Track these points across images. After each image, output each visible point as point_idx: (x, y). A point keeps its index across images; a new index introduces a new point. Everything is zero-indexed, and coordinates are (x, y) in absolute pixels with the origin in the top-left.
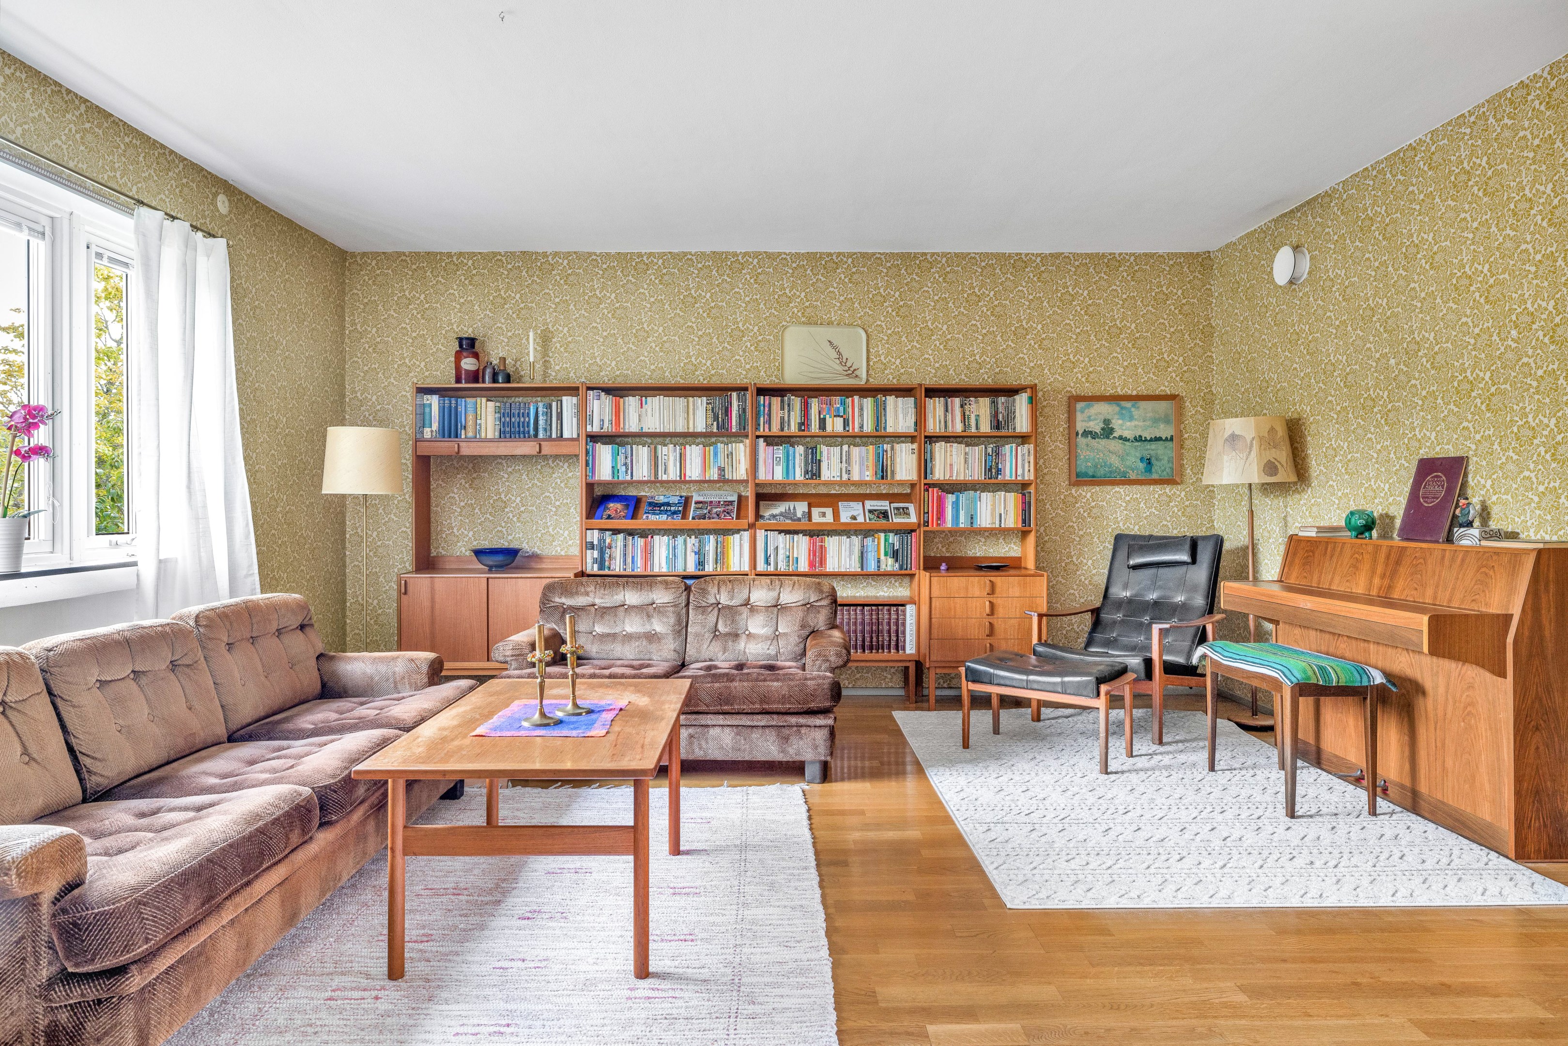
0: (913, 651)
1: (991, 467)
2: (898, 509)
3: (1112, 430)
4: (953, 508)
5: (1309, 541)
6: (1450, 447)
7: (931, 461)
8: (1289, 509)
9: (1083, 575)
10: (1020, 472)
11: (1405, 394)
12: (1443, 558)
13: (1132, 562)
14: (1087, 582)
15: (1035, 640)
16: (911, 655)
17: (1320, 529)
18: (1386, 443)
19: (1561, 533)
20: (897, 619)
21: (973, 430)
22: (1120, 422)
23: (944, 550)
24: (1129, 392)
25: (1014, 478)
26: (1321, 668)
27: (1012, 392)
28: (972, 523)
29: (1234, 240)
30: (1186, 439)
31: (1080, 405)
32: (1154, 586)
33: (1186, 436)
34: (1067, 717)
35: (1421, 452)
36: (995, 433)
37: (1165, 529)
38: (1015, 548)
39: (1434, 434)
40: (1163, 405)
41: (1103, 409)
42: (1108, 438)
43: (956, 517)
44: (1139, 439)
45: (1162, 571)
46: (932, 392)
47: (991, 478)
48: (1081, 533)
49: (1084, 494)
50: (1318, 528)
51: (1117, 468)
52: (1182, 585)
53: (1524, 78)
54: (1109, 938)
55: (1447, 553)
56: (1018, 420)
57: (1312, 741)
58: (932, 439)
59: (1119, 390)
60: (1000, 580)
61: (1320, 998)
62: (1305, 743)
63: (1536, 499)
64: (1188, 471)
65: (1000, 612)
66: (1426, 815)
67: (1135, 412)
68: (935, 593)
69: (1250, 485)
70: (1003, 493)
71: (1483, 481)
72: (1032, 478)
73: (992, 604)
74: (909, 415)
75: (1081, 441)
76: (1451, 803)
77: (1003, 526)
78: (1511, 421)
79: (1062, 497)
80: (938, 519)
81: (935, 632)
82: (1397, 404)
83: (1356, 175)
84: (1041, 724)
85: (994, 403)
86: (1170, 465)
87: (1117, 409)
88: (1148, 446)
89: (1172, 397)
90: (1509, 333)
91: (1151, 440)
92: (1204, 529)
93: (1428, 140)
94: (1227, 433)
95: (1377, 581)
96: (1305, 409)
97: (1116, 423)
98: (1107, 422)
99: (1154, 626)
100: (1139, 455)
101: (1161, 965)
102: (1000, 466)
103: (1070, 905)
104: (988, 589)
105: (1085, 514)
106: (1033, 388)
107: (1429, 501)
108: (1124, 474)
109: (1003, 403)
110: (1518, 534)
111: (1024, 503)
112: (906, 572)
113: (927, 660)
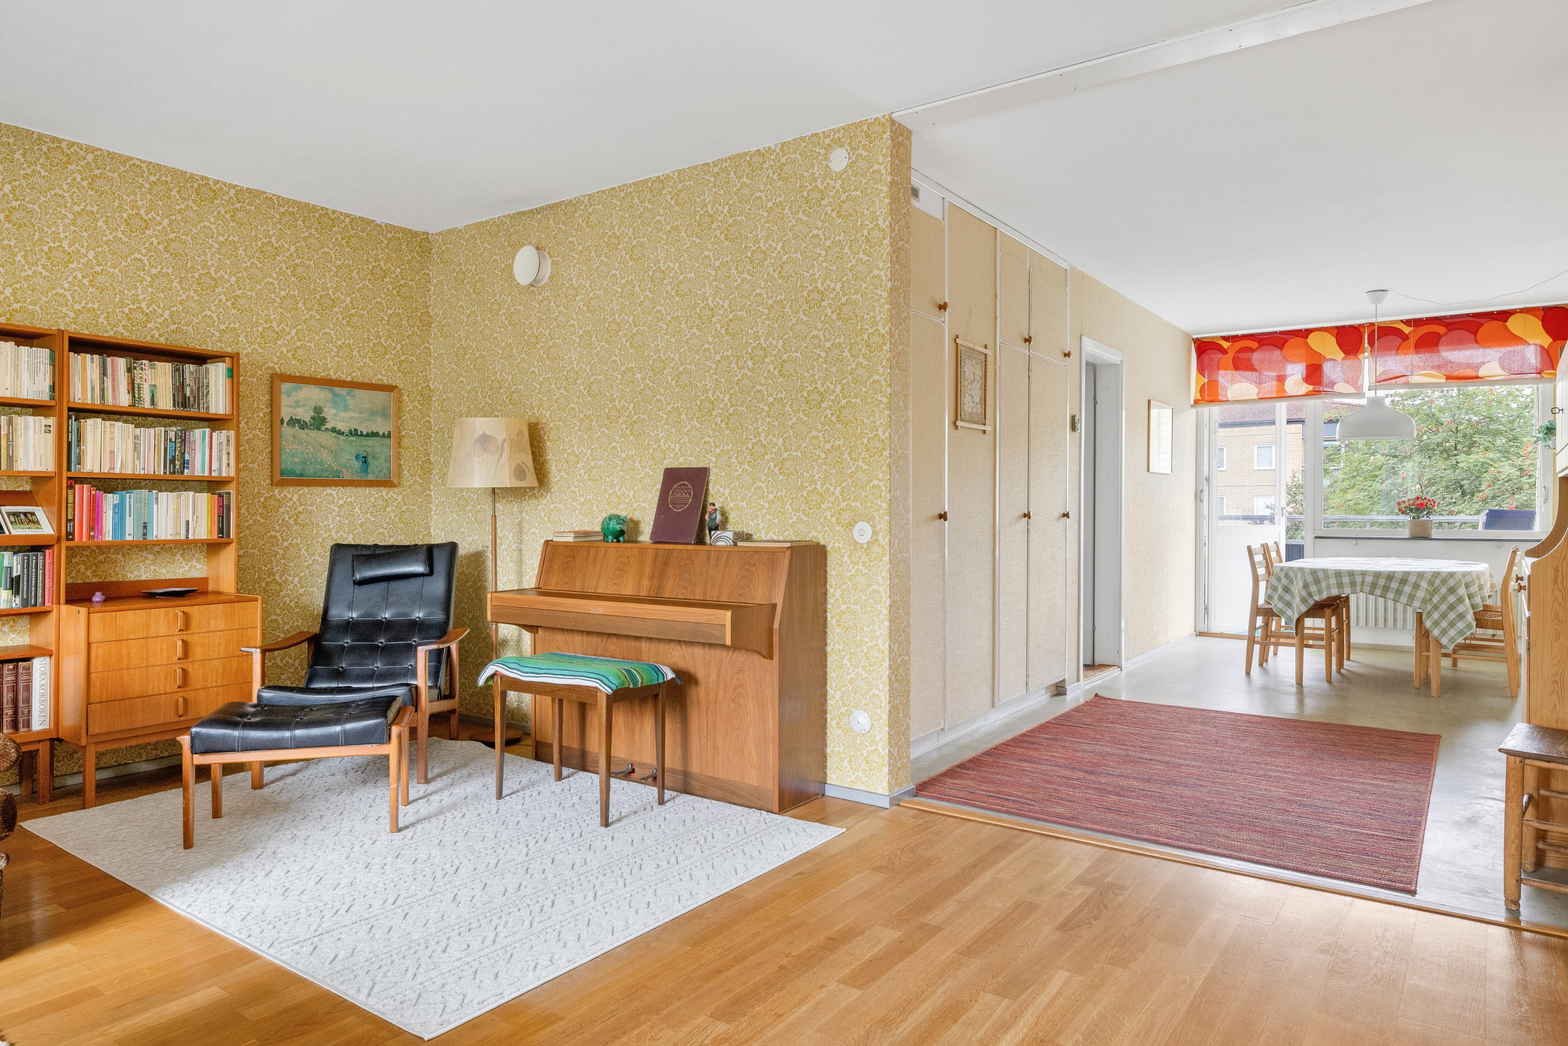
0: (46, 726)
1: (174, 457)
2: (16, 514)
3: (324, 420)
4: (114, 513)
5: (566, 546)
6: (693, 459)
7: (79, 445)
8: (524, 515)
9: (288, 595)
10: (215, 465)
11: (650, 407)
12: (709, 558)
13: (358, 576)
14: (292, 604)
15: (257, 685)
16: (39, 732)
17: (578, 534)
18: (631, 452)
19: (786, 534)
20: (16, 682)
21: (147, 405)
22: (333, 411)
23: (89, 573)
24: (343, 377)
25: (206, 474)
26: (628, 671)
27: (201, 359)
28: (145, 534)
29: (459, 226)
30: (403, 436)
31: (286, 387)
32: (386, 602)
33: (403, 433)
34: (294, 774)
35: (666, 462)
36: (181, 412)
37: (382, 537)
38: (198, 566)
39: (678, 446)
40: (381, 395)
41: (314, 395)
42: (319, 429)
43: (119, 525)
44: (354, 433)
45: (393, 584)
46: (80, 345)
47: (174, 473)
48: (286, 544)
49: (289, 496)
50: (575, 532)
51: (330, 466)
52: (420, 599)
53: (761, 148)
54: (563, 1023)
55: (712, 553)
56: (212, 398)
57: (575, 745)
58: (81, 412)
59: (331, 373)
60: (197, 612)
61: (773, 994)
62: (569, 749)
63: (767, 506)
64: (406, 472)
65: (197, 653)
66: (698, 793)
67: (351, 402)
68: (96, 636)
69: (494, 489)
70: (191, 493)
71: (722, 490)
72: (232, 473)
73: (185, 644)
74: (41, 374)
75: (287, 430)
76: (721, 777)
77: (191, 537)
78: (746, 438)
79: (262, 500)
80: (91, 528)
81: (95, 691)
82: (642, 416)
83: (603, 192)
84: (266, 790)
85: (178, 373)
86: (388, 465)
87: (330, 395)
88: (364, 441)
89: (390, 388)
90: (745, 362)
91: (367, 435)
92: (421, 537)
93: (675, 177)
94: (478, 433)
95: (646, 582)
96: (545, 415)
97: (329, 412)
98: (318, 410)
99: (419, 648)
100: (353, 451)
101: (633, 1029)
102: (187, 457)
103: (493, 1003)
104: (180, 623)
105: (291, 521)
106: (234, 357)
107: (678, 506)
108: (337, 473)
109: (191, 373)
110: (751, 535)
111: (221, 507)
112: (35, 609)
113: (84, 734)
